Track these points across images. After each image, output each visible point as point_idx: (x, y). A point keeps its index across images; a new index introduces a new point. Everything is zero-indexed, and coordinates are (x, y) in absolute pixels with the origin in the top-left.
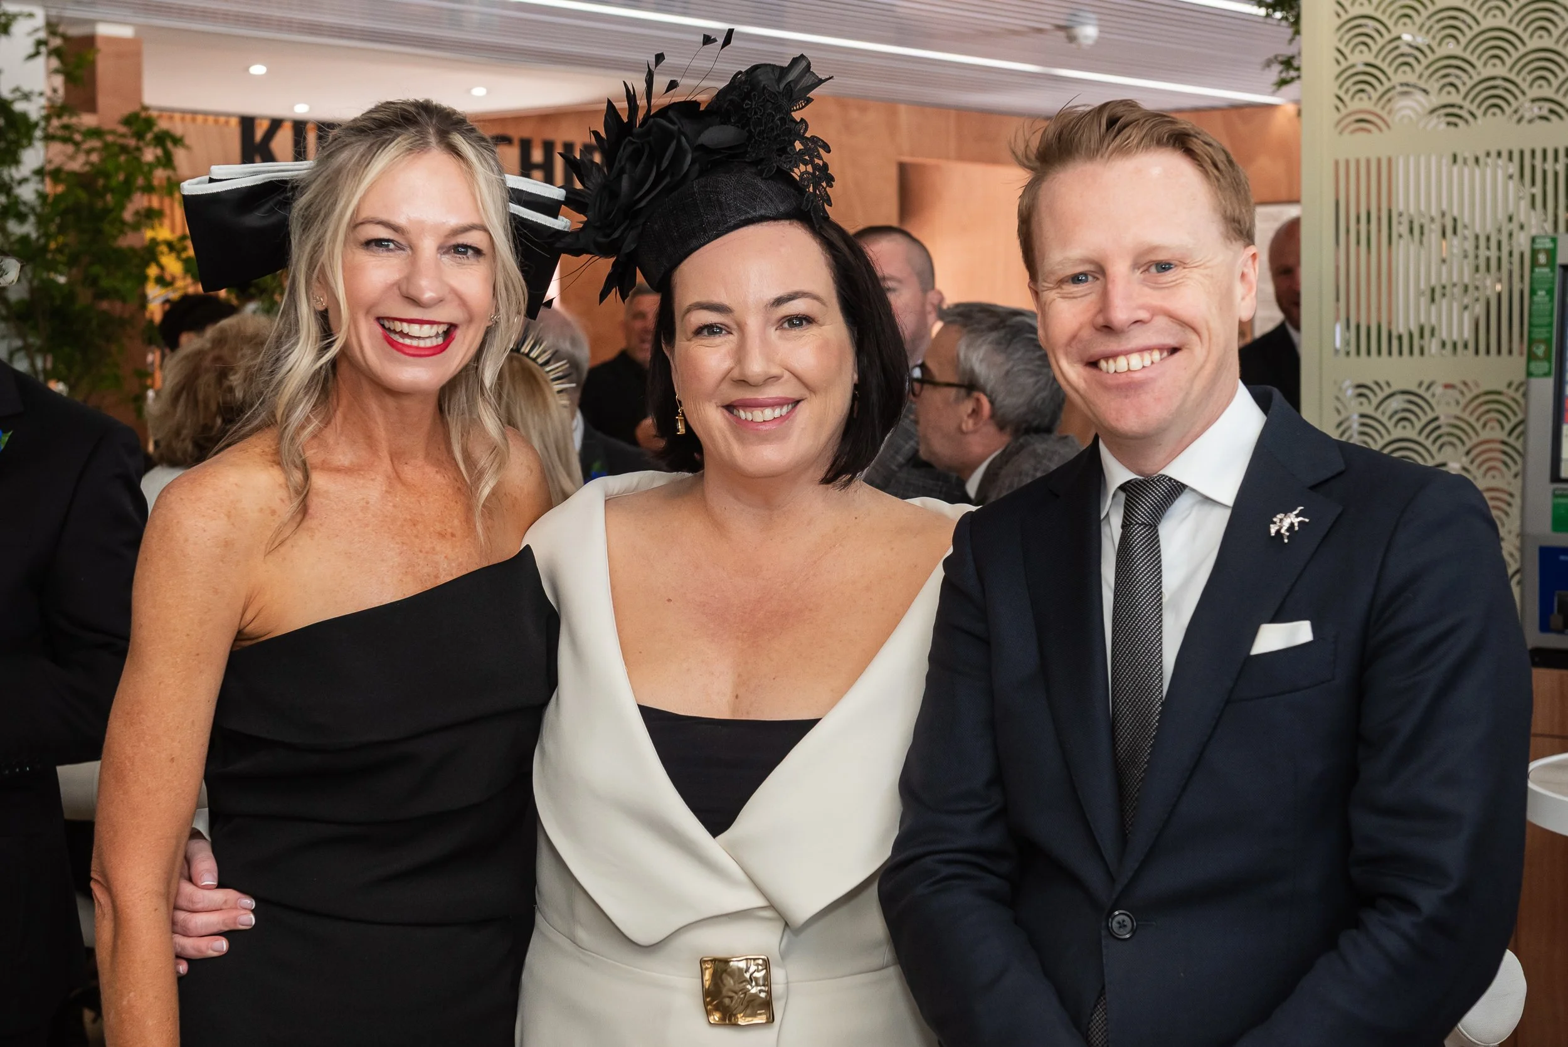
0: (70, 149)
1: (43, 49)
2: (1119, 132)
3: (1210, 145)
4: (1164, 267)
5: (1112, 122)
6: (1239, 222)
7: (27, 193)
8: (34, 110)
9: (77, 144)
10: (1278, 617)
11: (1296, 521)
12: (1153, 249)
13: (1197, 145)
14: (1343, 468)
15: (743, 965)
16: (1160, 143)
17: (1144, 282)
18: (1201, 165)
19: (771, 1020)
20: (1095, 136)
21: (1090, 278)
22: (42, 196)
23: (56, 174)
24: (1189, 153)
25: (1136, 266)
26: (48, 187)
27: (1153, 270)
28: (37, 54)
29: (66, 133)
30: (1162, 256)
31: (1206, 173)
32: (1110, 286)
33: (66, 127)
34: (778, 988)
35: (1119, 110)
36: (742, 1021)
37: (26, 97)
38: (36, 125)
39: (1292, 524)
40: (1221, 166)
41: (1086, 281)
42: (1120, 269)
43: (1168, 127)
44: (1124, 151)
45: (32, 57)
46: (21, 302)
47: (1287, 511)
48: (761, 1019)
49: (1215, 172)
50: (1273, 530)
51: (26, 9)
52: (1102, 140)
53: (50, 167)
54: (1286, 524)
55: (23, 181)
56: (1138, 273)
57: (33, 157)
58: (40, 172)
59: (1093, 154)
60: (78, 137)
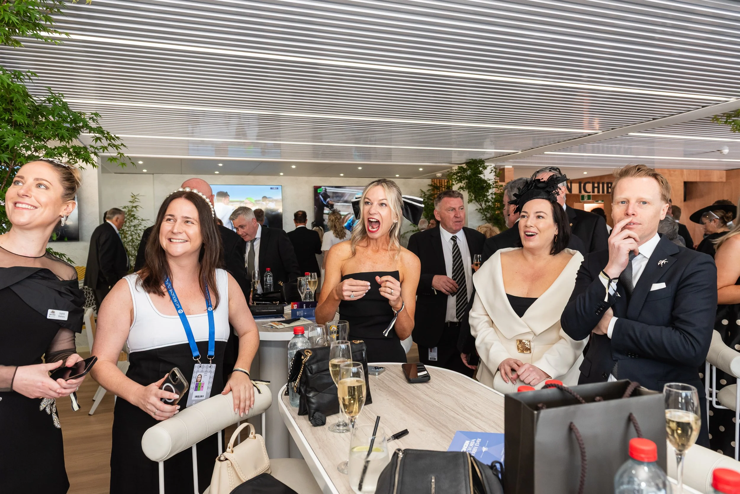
0: (497, 189)
1: (492, 171)
2: (640, 171)
3: (662, 178)
4: (645, 203)
5: (638, 169)
6: (665, 196)
7: (489, 197)
8: (491, 182)
9: (498, 188)
10: (658, 282)
11: (665, 262)
12: (642, 198)
13: (659, 177)
14: (679, 251)
15: (525, 341)
16: (649, 175)
17: (638, 206)
18: (659, 182)
19: (530, 353)
20: (634, 172)
21: (626, 203)
22: (492, 198)
23: (495, 194)
24: (656, 179)
25: (637, 202)
26: (494, 197)
27: (642, 203)
28: (491, 172)
29: (497, 186)
30: (644, 200)
31: (660, 184)
32: (629, 205)
33: (496, 185)
34: (532, 347)
35: (641, 167)
36: (525, 352)
37: (489, 180)
38: (491, 185)
39: (664, 263)
40: (664, 183)
41: (624, 203)
42: (633, 201)
43: (652, 172)
44: (640, 176)
45: (490, 173)
46: (489, 217)
47: (662, 260)
48: (529, 352)
49: (662, 184)
50: (659, 264)
51: (490, 164)
52: (635, 173)
53: (493, 193)
54: (662, 262)
55: (489, 195)
56: (637, 204)
57: (491, 191)
58: (492, 194)
59: (632, 176)
60: (499, 187)
